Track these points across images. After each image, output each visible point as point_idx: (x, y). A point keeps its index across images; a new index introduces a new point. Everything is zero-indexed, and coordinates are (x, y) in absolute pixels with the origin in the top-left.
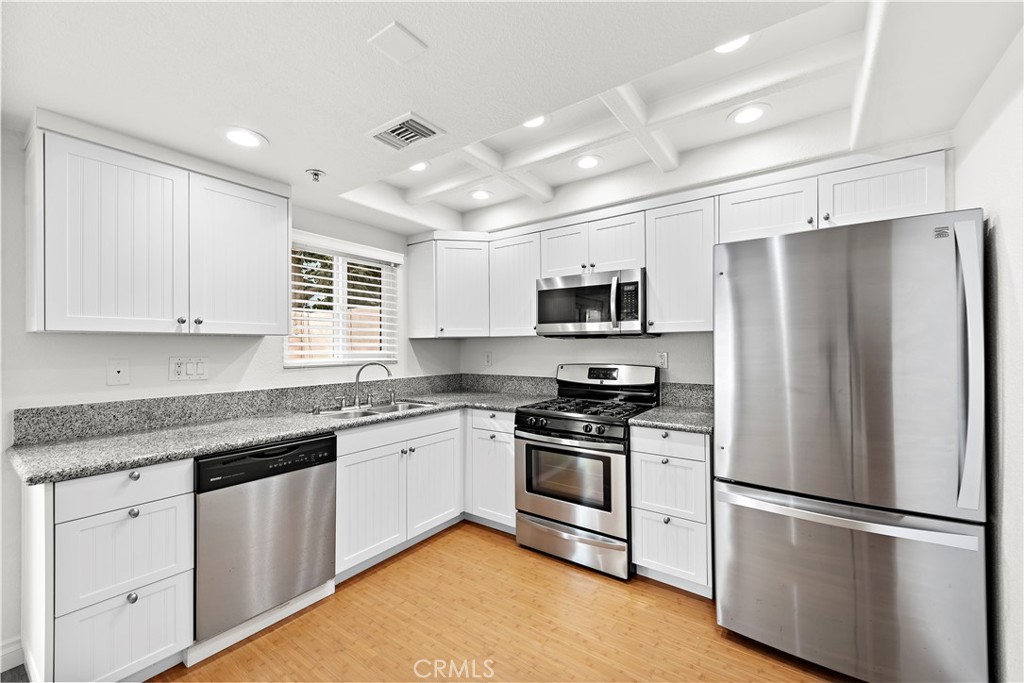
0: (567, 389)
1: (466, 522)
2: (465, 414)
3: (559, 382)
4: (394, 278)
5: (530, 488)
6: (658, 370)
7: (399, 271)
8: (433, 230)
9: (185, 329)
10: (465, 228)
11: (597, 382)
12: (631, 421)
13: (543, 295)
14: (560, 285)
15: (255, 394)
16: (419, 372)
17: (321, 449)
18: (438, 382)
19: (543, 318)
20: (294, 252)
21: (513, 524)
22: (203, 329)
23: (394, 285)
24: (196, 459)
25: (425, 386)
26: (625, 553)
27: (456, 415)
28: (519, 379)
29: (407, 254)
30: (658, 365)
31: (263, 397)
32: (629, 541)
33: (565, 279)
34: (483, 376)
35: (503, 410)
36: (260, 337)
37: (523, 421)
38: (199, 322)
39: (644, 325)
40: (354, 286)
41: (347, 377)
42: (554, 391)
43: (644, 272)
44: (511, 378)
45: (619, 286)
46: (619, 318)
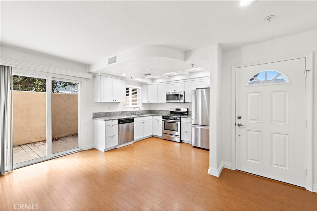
0: (172, 113)
1: (153, 137)
2: (153, 117)
3: (170, 111)
4: (139, 91)
5: (165, 129)
6: (187, 109)
7: (140, 90)
8: (147, 83)
9: (114, 102)
10: (153, 82)
11: (177, 111)
12: (181, 117)
13: (167, 95)
14: (171, 94)
15: (119, 112)
16: (144, 109)
17: (132, 120)
18: (147, 111)
19: (167, 100)
20: (127, 88)
21: (162, 136)
22: (116, 102)
23: (139, 93)
24: (118, 120)
25: (145, 112)
26: (180, 138)
27: (152, 117)
28: (163, 111)
29: (142, 87)
30: (188, 108)
31: (120, 112)
32: (180, 136)
33: (172, 93)
34: (156, 110)
35: (160, 116)
36: (120, 103)
37: (163, 117)
38: (115, 101)
39: (184, 101)
40: (133, 93)
41: (132, 110)
42: (169, 113)
43: (184, 92)
44: (161, 111)
45: (180, 94)
46: (180, 100)
